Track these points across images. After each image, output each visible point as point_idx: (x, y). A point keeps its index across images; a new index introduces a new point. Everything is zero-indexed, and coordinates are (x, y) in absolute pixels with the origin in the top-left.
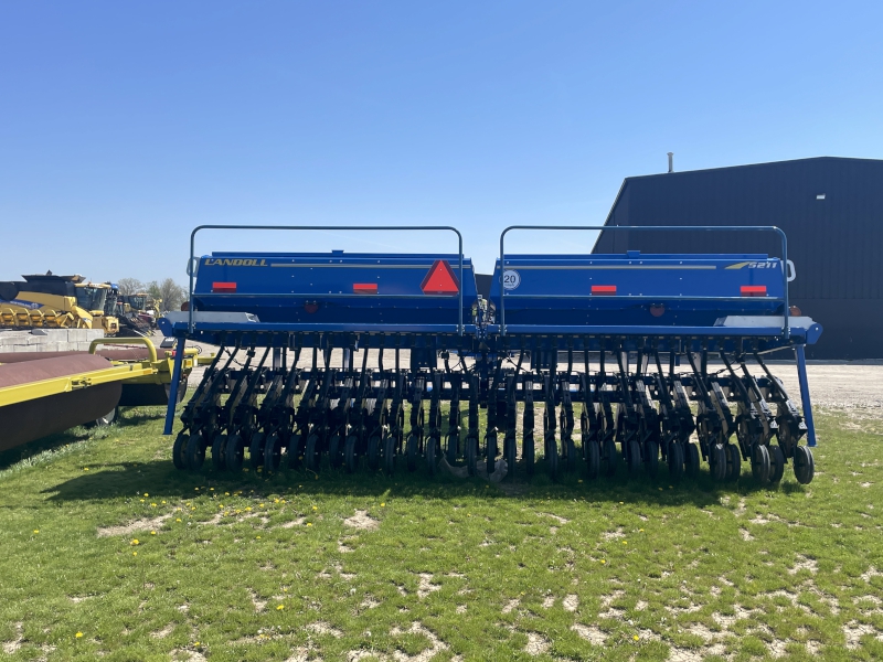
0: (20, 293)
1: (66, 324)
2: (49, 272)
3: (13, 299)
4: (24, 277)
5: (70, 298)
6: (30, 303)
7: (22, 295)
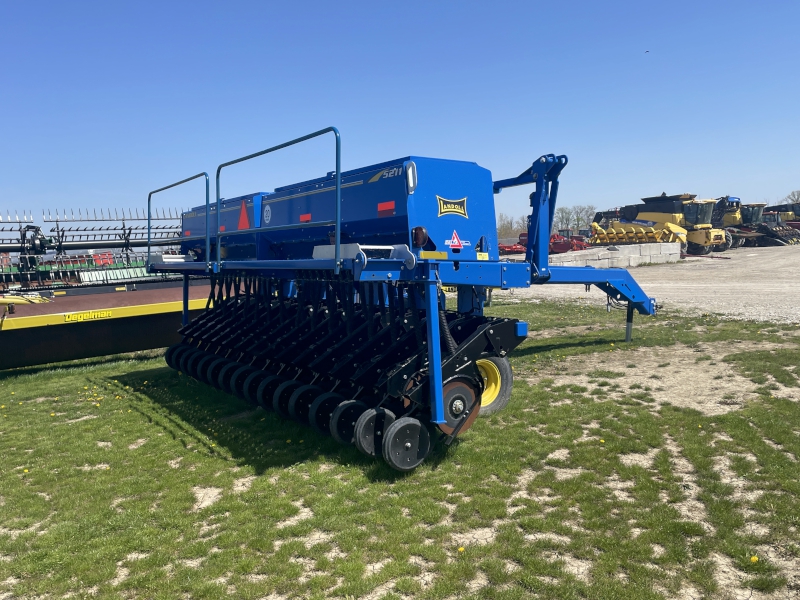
0: (640, 214)
1: (661, 239)
2: (664, 194)
3: (634, 219)
4: (644, 200)
5: (677, 215)
6: (646, 222)
7: (641, 216)
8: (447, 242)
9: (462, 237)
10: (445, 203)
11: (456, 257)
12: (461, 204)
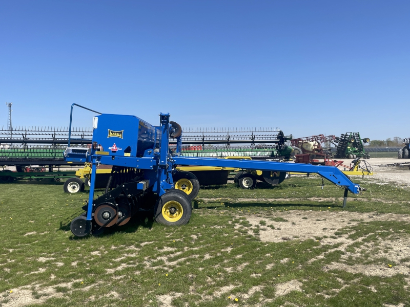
8: (110, 148)
9: (117, 146)
10: (112, 132)
11: (114, 154)
12: (121, 133)
